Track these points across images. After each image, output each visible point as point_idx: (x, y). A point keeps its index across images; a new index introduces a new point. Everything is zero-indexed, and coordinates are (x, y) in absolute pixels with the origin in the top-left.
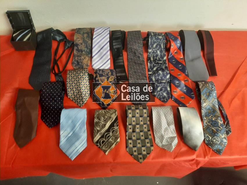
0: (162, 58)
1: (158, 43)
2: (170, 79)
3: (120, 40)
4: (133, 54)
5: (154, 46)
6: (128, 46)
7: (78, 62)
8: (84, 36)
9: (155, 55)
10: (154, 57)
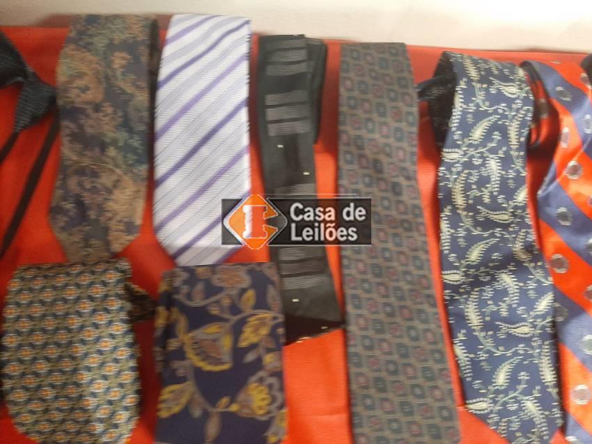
0: (510, 193)
1: (494, 118)
2: (554, 317)
3: (301, 95)
4: (366, 171)
5: (478, 133)
6: (342, 128)
7: (80, 204)
8: (109, 65)
9: (474, 179)
10: (467, 188)
